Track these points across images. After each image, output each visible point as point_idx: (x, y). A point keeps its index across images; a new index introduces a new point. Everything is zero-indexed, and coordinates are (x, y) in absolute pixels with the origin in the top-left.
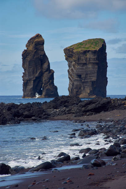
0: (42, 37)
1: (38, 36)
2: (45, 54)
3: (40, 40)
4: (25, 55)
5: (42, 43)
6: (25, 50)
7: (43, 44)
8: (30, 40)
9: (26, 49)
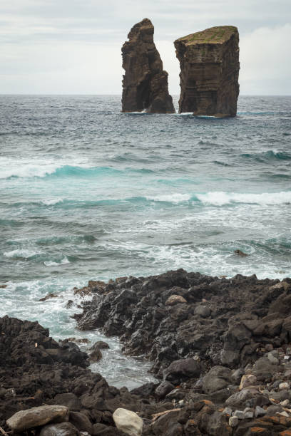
0: (151, 23)
1: (146, 22)
2: (155, 48)
3: (148, 27)
4: (126, 49)
5: (151, 31)
6: (126, 43)
7: (153, 33)
8: (135, 27)
9: (128, 40)
